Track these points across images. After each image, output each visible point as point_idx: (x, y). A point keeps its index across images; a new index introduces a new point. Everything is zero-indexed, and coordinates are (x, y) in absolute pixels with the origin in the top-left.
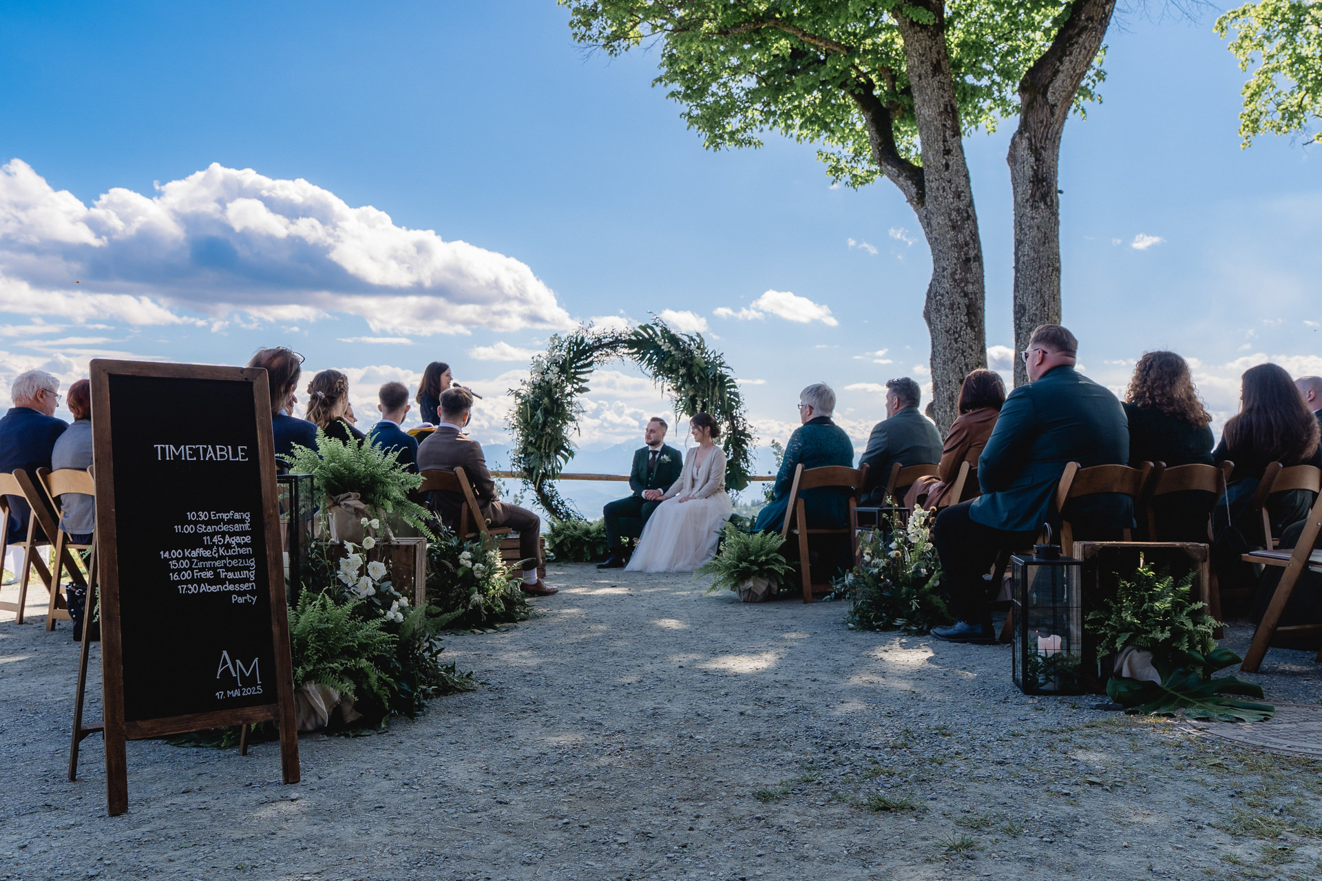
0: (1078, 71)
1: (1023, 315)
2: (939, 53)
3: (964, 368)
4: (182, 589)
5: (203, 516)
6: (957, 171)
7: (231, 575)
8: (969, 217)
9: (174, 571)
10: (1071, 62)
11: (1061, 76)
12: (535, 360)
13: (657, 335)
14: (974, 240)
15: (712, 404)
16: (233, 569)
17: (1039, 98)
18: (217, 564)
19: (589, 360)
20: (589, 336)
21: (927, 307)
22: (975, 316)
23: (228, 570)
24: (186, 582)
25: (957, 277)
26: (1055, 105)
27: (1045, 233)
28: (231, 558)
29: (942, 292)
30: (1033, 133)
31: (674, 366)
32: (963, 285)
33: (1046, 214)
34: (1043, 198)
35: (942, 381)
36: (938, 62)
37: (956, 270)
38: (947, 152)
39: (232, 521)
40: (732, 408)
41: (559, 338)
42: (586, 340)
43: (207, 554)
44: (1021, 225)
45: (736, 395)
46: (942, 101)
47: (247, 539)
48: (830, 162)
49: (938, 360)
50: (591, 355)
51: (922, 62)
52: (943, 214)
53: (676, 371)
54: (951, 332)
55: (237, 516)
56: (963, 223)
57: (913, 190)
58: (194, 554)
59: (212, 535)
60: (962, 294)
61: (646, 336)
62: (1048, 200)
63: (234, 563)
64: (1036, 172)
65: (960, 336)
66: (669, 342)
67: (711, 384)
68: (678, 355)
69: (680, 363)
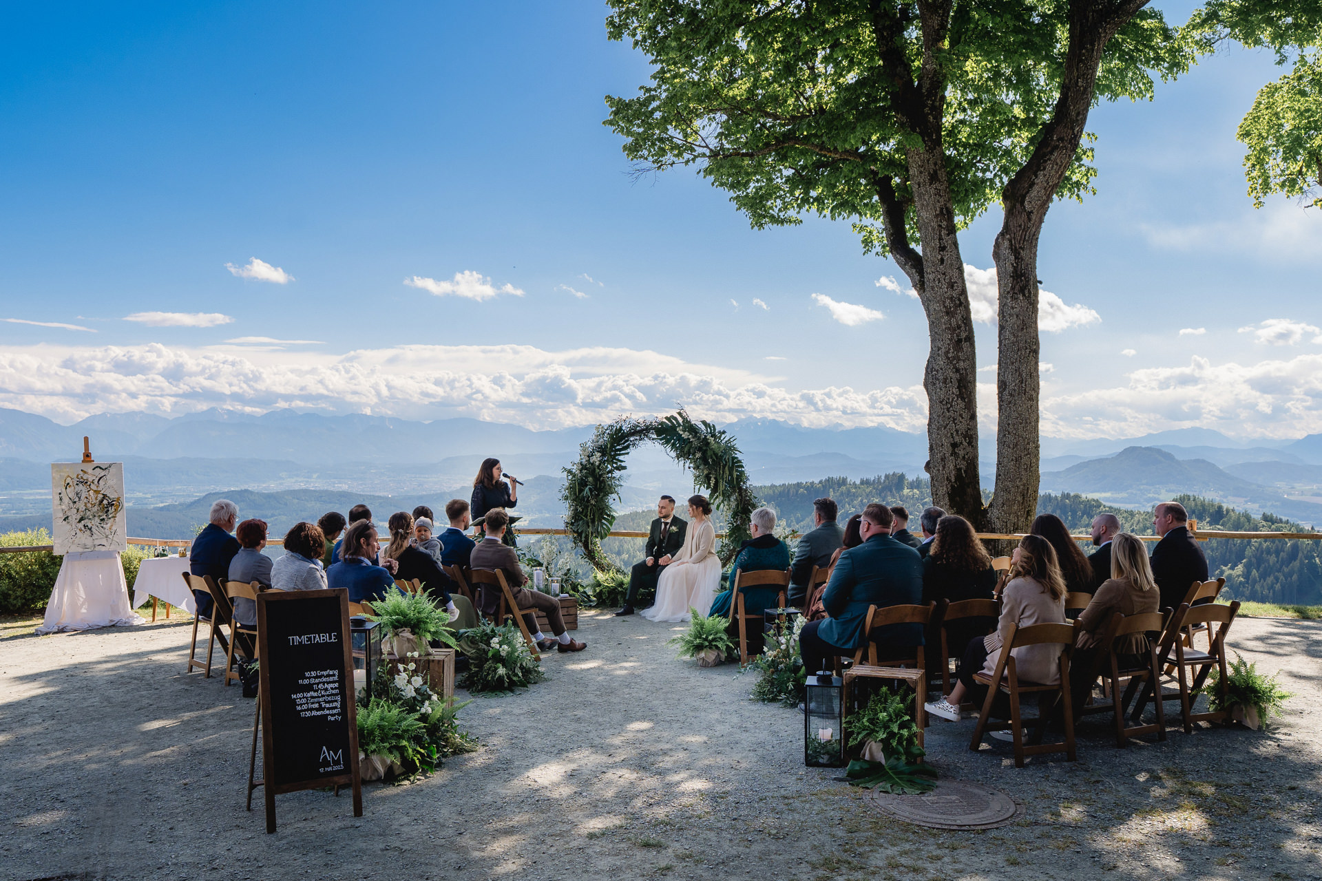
0: (1050, 184)
1: (1004, 390)
2: (935, 164)
3: (955, 433)
4: (302, 714)
5: (313, 674)
6: (951, 265)
7: (327, 705)
8: (961, 304)
9: (298, 705)
10: (1045, 175)
11: (1036, 188)
12: (583, 445)
13: (679, 425)
14: (965, 324)
15: (723, 480)
16: (329, 702)
17: (1018, 205)
18: (321, 699)
19: (626, 444)
20: (626, 425)
21: (925, 379)
22: (965, 389)
23: (326, 702)
24: (305, 710)
25: (950, 355)
26: (1032, 212)
27: (1023, 321)
28: (328, 696)
29: (937, 368)
30: (1013, 235)
31: (692, 451)
32: (955, 362)
33: (1025, 304)
34: (1022, 291)
35: (936, 444)
36: (935, 172)
37: (949, 349)
38: (943, 249)
39: (329, 676)
40: (738, 483)
41: (602, 428)
42: (624, 428)
43: (315, 694)
44: (1003, 313)
46: (938, 205)
47: (336, 685)
48: (864, 233)
49: (933, 426)
50: (628, 440)
51: (921, 172)
52: (938, 302)
53: (694, 454)
54: (944, 403)
55: (331, 673)
56: (956, 310)
57: (917, 277)
58: (309, 695)
59: (318, 684)
60: (954, 370)
61: (670, 425)
62: (1026, 292)
63: (329, 698)
64: (1015, 268)
65: (951, 406)
66: (688, 432)
67: (722, 465)
68: (695, 442)
69: (696, 448)
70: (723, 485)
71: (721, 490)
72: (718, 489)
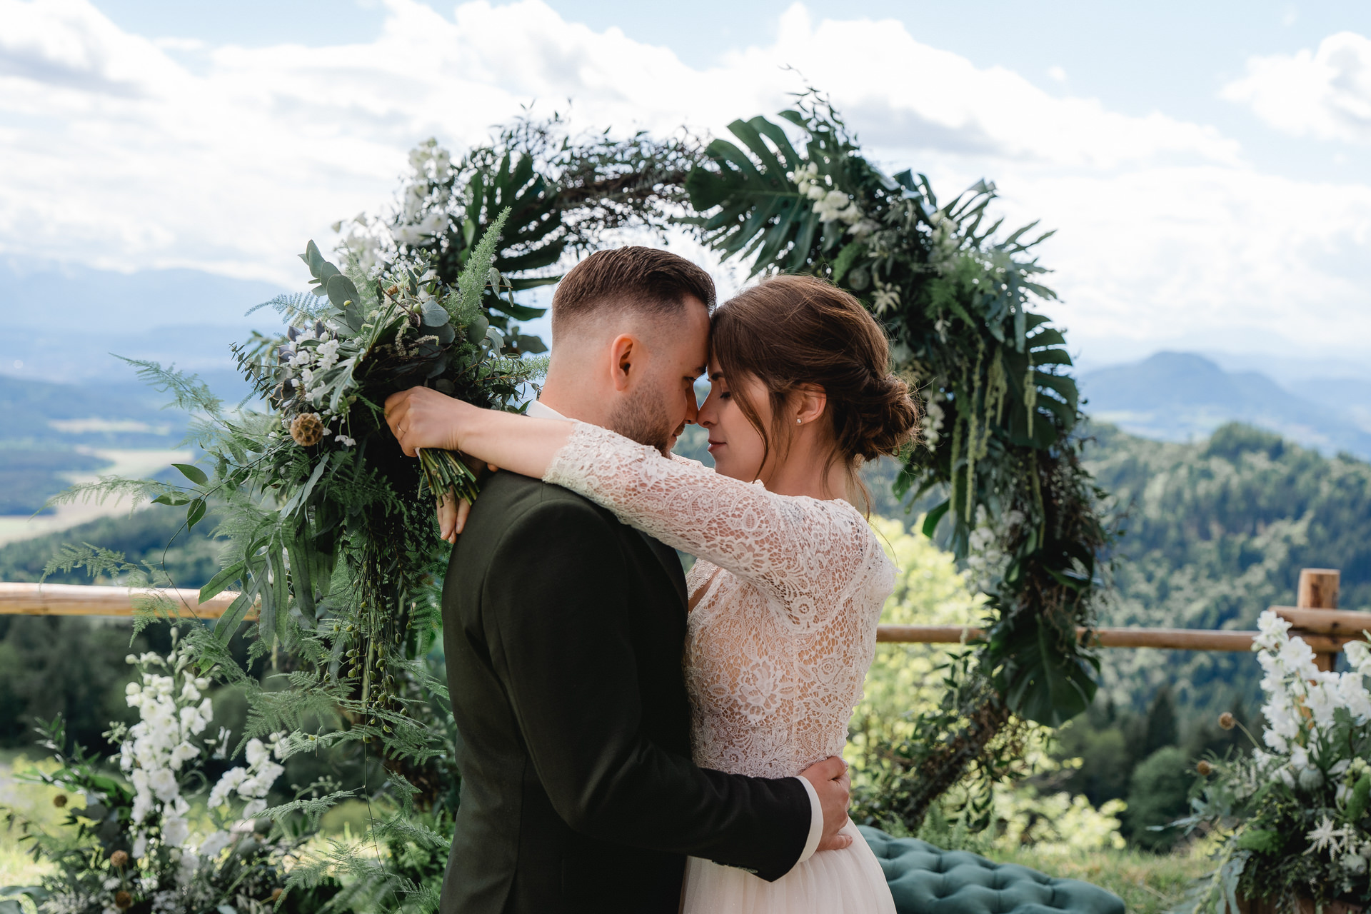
12: (344, 235)
13: (794, 161)
19: (548, 238)
20: (550, 153)
31: (857, 279)
41: (443, 156)
42: (539, 166)
45: (1067, 386)
50: (555, 221)
61: (754, 158)
66: (843, 190)
67: (982, 346)
68: (875, 238)
69: (882, 269)
70: (979, 437)
71: (970, 462)
72: (954, 457)
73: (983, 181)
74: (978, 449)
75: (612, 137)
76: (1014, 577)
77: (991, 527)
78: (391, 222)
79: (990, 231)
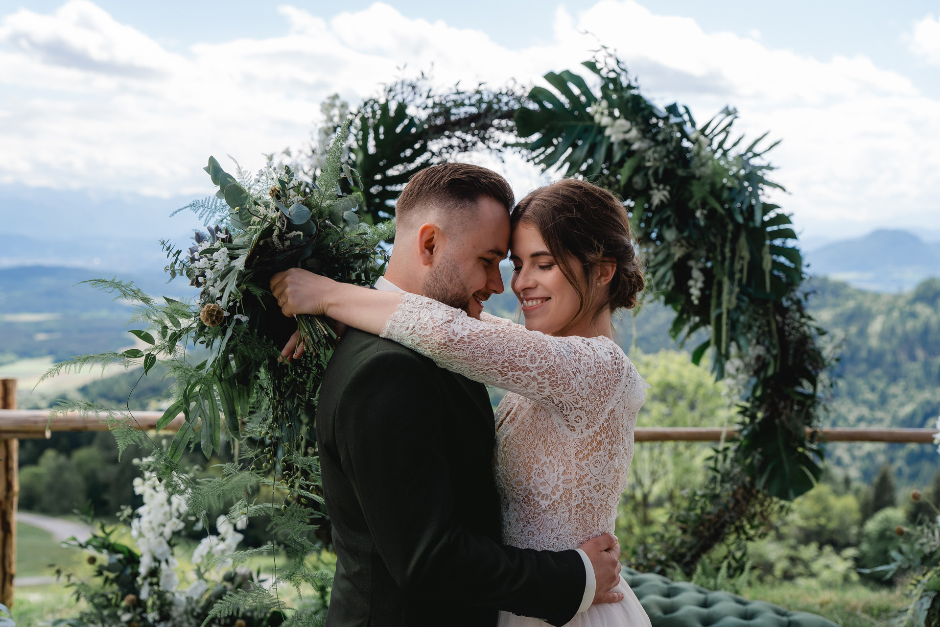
13: (591, 99)
15: (731, 277)
31: (638, 181)
41: (344, 106)
66: (626, 118)
67: (730, 227)
68: (650, 153)
69: (656, 173)
70: (731, 293)
71: (724, 311)
72: (713, 307)
73: (727, 108)
74: (729, 301)
75: (461, 88)
76: (758, 393)
77: (741, 357)
78: (310, 153)
79: (735, 145)
